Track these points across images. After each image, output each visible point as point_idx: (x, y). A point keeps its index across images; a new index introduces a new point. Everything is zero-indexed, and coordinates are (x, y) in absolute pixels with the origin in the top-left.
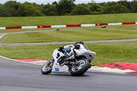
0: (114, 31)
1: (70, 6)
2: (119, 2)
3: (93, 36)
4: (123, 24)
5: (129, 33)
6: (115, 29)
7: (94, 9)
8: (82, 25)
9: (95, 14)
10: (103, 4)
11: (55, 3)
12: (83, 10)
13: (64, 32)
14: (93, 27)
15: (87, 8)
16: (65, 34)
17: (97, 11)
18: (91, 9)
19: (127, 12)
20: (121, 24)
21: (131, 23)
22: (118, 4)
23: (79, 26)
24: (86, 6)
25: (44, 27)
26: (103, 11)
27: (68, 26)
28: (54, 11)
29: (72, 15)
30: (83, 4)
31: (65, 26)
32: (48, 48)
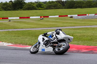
0: (53, 22)
1: (22, 4)
2: (57, 2)
3: (38, 25)
4: (59, 16)
5: (64, 23)
6: (54, 20)
7: (39, 6)
8: (31, 17)
9: (40, 9)
10: (45, 3)
11: (11, 1)
12: (31, 7)
13: (18, 22)
14: (38, 19)
15: (34, 5)
16: (19, 24)
17: (41, 7)
18: (37, 6)
19: (62, 8)
20: (58, 16)
21: (65, 16)
22: (56, 3)
23: (29, 18)
24: (33, 3)
25: (3, 18)
26: (45, 7)
27: (20, 18)
28: (11, 7)
29: (24, 10)
30: (31, 3)
31: (19, 18)
32: (6, 33)
